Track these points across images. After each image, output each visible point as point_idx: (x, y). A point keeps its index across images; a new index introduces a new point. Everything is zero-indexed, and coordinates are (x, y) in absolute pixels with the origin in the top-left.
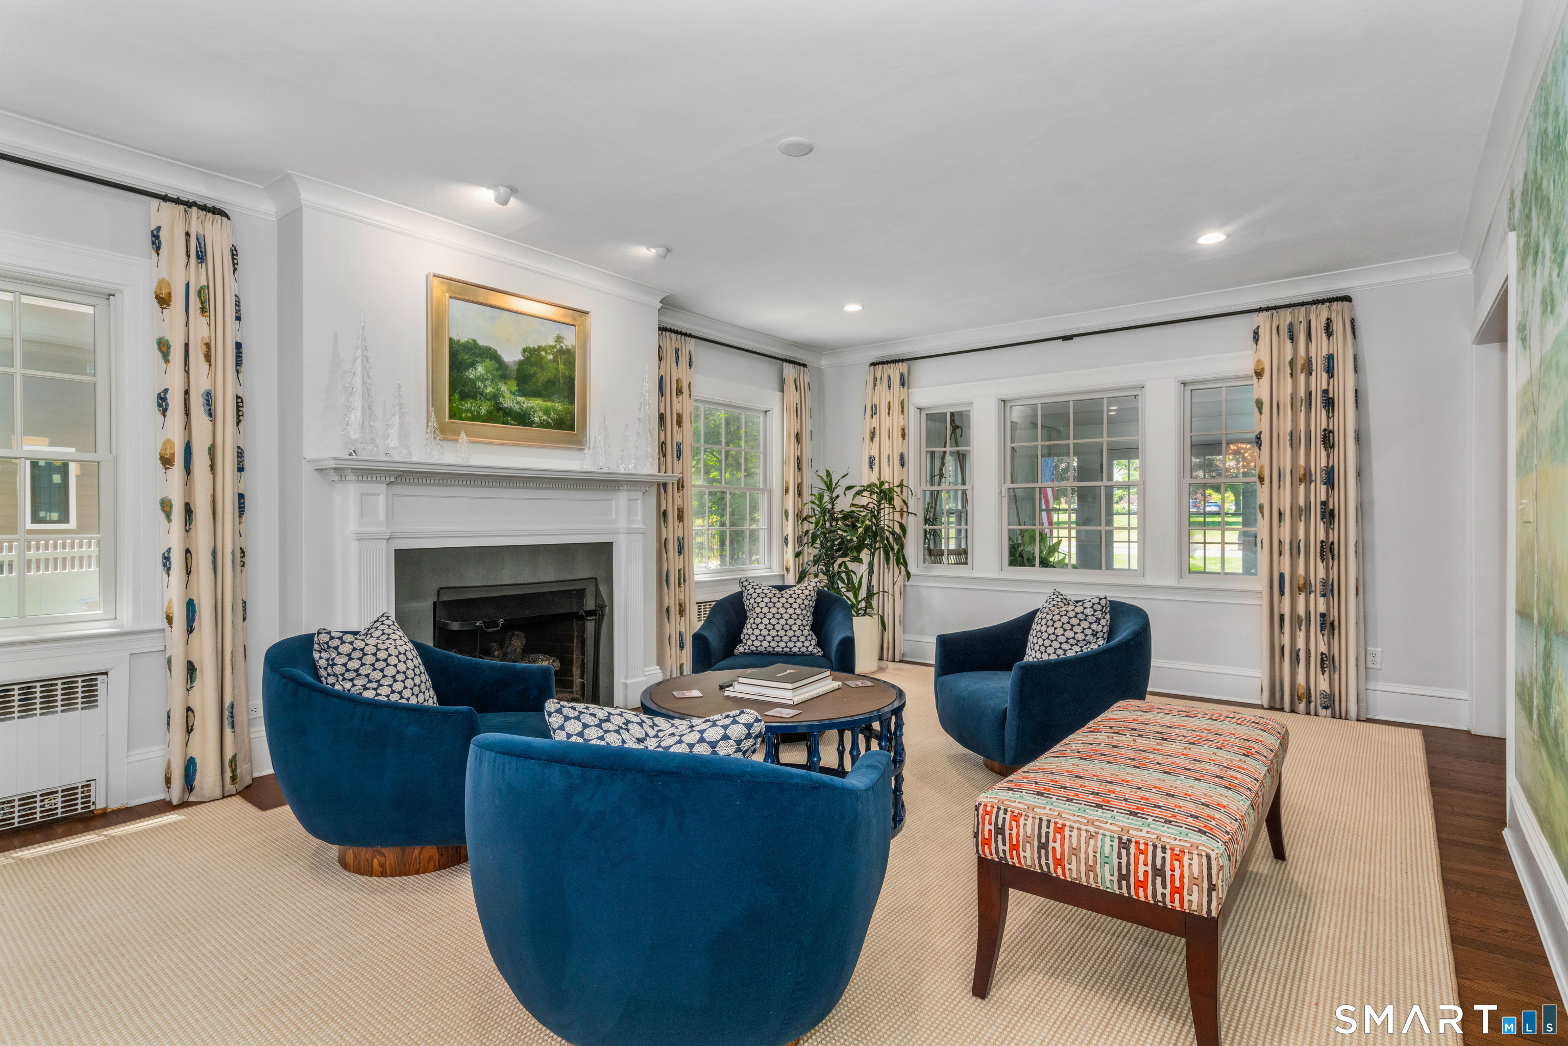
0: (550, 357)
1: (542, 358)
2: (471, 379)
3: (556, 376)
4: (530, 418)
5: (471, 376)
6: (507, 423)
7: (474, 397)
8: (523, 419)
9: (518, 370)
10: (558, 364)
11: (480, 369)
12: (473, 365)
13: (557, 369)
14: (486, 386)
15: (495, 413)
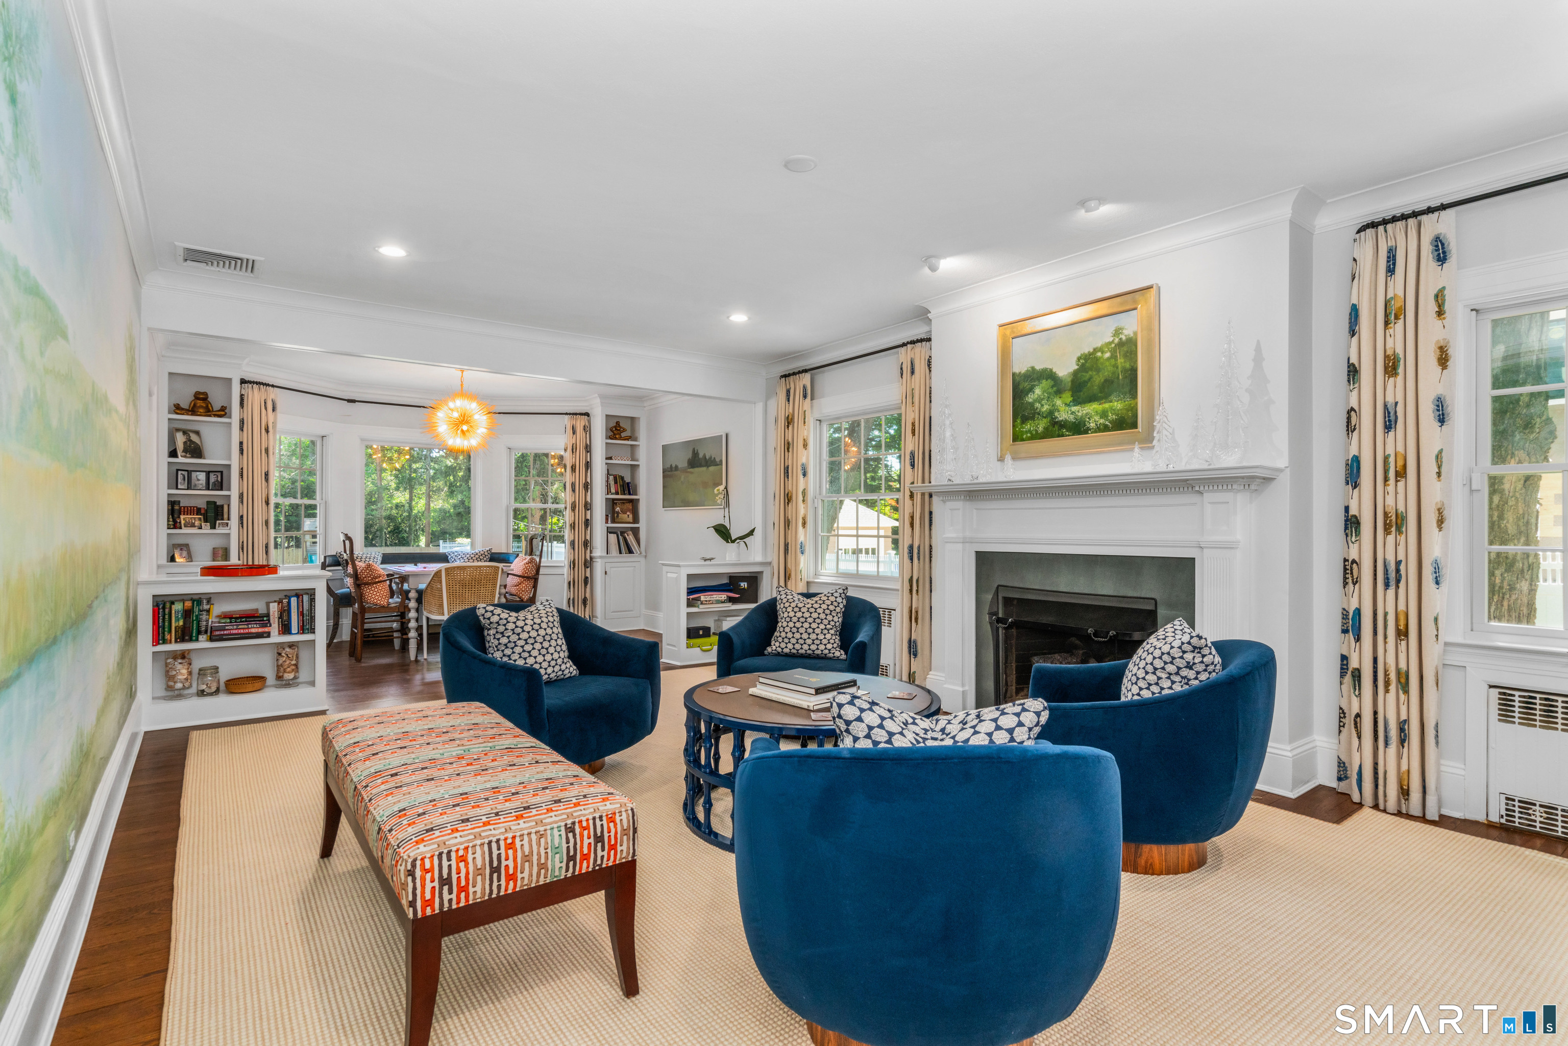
0: (1108, 355)
1: (1097, 359)
2: (1030, 403)
3: (1114, 373)
4: (1085, 425)
5: (1030, 400)
6: (1063, 436)
7: (1033, 418)
8: (1078, 428)
9: (1073, 381)
10: (1116, 360)
11: (1038, 391)
12: (1031, 390)
13: (1116, 366)
14: (1042, 405)
15: (1051, 428)
